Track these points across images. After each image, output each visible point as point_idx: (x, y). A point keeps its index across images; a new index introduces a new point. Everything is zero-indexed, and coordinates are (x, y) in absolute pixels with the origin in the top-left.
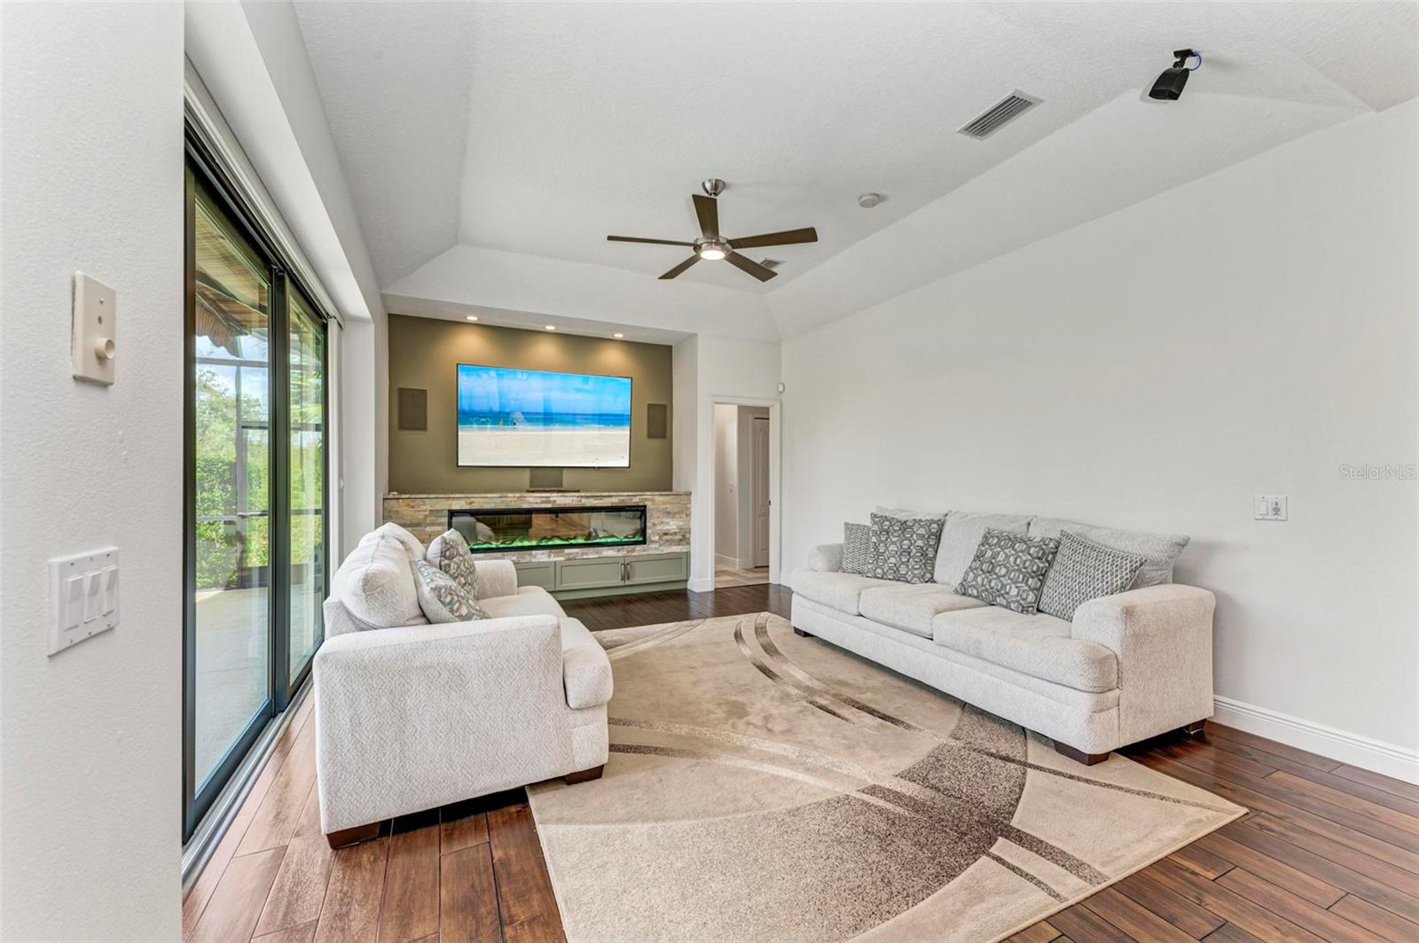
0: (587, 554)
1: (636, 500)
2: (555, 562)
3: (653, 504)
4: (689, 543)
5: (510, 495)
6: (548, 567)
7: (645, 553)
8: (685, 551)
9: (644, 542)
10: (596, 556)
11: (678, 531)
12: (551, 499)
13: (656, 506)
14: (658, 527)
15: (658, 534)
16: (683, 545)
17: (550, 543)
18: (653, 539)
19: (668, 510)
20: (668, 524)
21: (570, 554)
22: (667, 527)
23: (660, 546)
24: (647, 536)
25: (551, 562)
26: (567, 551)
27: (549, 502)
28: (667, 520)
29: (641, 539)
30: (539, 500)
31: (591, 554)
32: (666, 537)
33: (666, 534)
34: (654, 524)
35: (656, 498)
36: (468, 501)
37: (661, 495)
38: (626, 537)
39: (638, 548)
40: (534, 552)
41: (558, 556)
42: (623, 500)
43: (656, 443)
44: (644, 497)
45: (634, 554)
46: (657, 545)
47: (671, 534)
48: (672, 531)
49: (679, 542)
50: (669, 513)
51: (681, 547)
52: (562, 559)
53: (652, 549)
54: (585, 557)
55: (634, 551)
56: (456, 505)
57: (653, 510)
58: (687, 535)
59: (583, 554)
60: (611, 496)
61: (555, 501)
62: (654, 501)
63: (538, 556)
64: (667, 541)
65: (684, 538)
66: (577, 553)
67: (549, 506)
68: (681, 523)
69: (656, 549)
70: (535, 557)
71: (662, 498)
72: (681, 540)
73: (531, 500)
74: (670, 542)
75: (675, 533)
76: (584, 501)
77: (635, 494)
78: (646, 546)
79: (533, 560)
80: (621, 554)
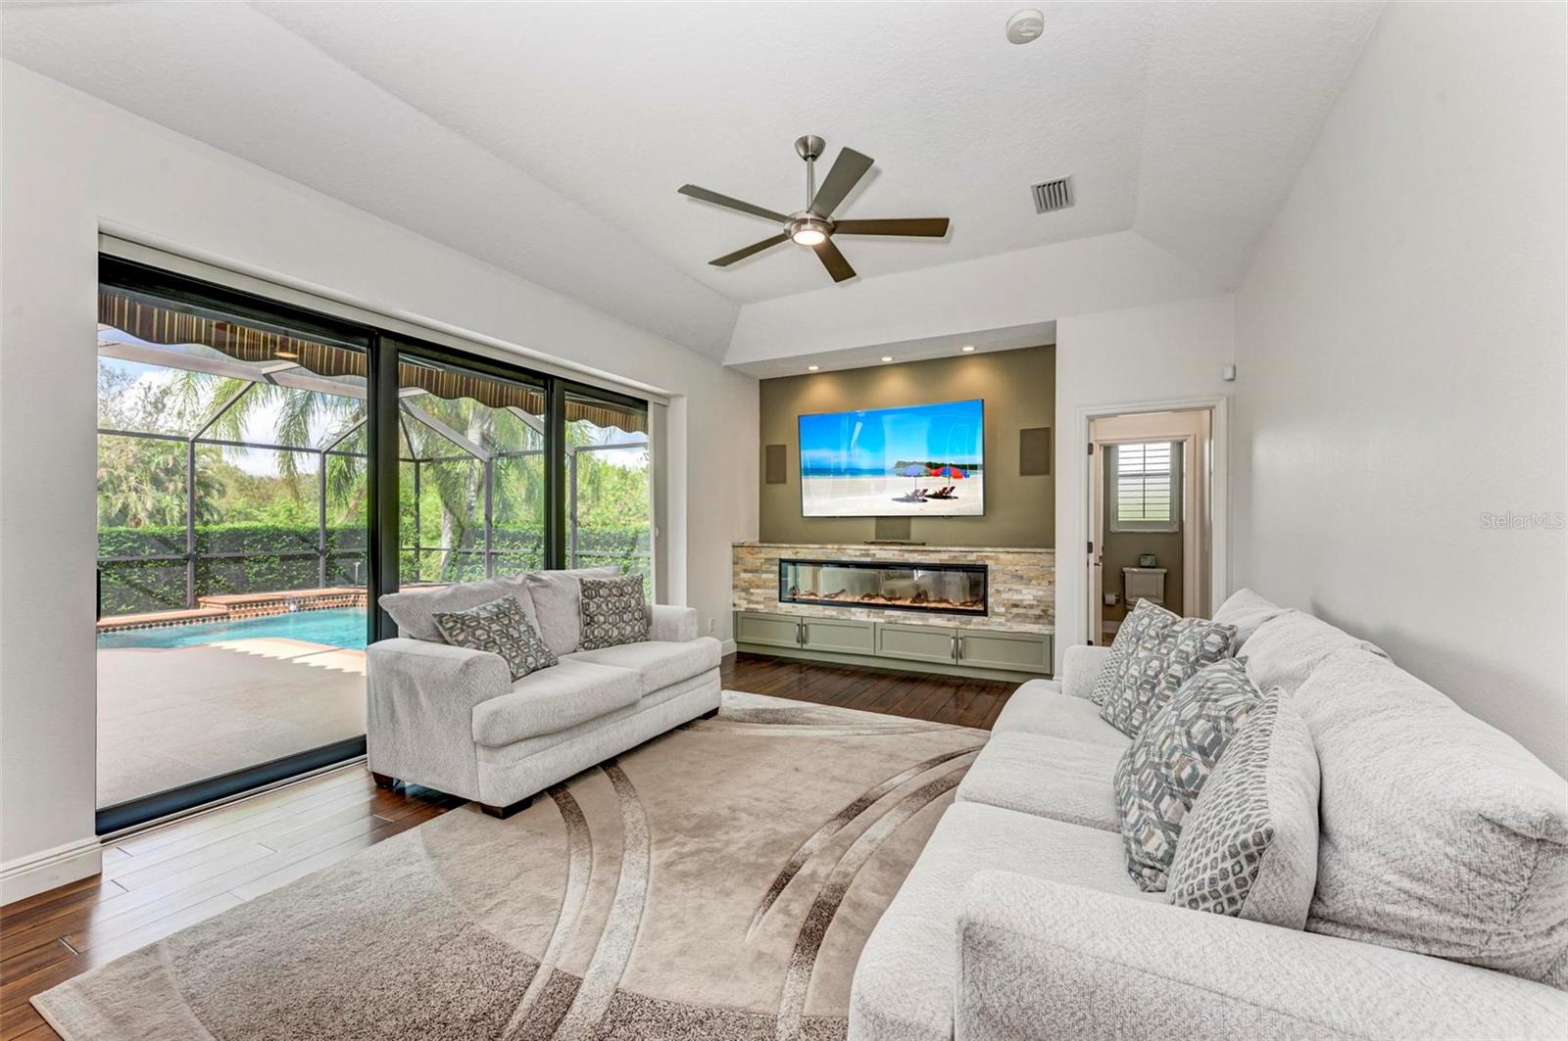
0: (909, 619)
1: (972, 558)
2: (875, 623)
3: (997, 564)
4: (1052, 623)
5: (829, 546)
6: (867, 628)
7: (986, 628)
8: (1047, 632)
9: (984, 613)
10: (920, 623)
11: (1035, 603)
12: (871, 552)
13: (1001, 567)
14: (1005, 596)
15: (1004, 605)
16: (1044, 624)
17: (873, 601)
18: (996, 610)
19: (1019, 573)
20: (1019, 592)
21: (891, 616)
22: (1016, 597)
23: (1007, 620)
24: (989, 605)
25: (869, 623)
26: (888, 612)
27: (868, 555)
28: (1021, 587)
29: (982, 609)
30: (858, 553)
31: (915, 619)
32: (1015, 611)
33: (1016, 606)
34: (998, 591)
35: (1002, 556)
36: (795, 551)
37: (1008, 552)
38: (962, 604)
39: (976, 619)
40: (853, 609)
41: (878, 617)
42: (955, 557)
43: (1033, 481)
44: (984, 554)
45: (969, 627)
46: (1003, 620)
47: (1025, 607)
48: (1025, 603)
49: (1038, 619)
50: (1021, 578)
51: (1040, 626)
52: (882, 621)
53: (996, 623)
54: (907, 622)
55: (969, 623)
56: (787, 554)
57: (994, 571)
58: (1050, 611)
59: (905, 618)
60: (940, 551)
61: (874, 555)
62: (997, 559)
63: (858, 614)
64: (1018, 615)
65: (1046, 615)
66: (899, 616)
67: (868, 560)
68: (1041, 593)
69: (1000, 624)
70: (855, 615)
71: (1010, 557)
72: (1040, 617)
73: (850, 552)
74: (1024, 618)
75: (1031, 607)
76: (906, 555)
77: (968, 549)
78: (986, 618)
79: (853, 618)
80: (951, 624)
